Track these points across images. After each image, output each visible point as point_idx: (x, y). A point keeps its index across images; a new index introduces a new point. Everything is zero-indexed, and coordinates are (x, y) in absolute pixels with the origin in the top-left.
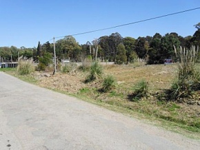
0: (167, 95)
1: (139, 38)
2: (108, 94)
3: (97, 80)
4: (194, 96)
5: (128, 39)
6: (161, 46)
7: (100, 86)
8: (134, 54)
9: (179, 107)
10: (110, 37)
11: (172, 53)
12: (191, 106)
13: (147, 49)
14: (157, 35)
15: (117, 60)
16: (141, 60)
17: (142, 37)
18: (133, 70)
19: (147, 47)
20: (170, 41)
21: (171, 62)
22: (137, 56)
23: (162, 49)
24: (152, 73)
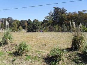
2: (24, 57)
6: (33, 24)
7: (13, 50)
8: (21, 27)
10: (7, 19)
16: (24, 30)
19: (26, 24)
20: (37, 22)
23: (34, 26)
24: (36, 37)
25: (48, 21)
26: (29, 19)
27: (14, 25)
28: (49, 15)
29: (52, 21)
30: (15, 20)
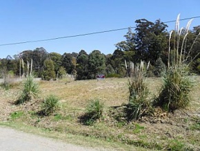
0: (125, 114)
1: (65, 54)
2: (52, 117)
3: (33, 100)
4: (155, 114)
5: (54, 55)
6: (88, 62)
7: (38, 108)
8: (62, 70)
9: (143, 128)
11: (99, 69)
12: (155, 125)
13: (75, 64)
14: (83, 52)
15: (45, 75)
16: (69, 76)
17: (67, 53)
18: (65, 86)
19: (74, 63)
20: (97, 57)
21: (103, 77)
22: (65, 72)
23: (90, 65)
24: (88, 89)
25: (125, 52)
26: (82, 51)
27: (48, 66)
28: (125, 39)
29: (133, 53)
30: (51, 55)
